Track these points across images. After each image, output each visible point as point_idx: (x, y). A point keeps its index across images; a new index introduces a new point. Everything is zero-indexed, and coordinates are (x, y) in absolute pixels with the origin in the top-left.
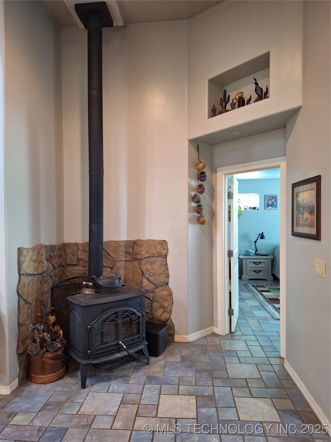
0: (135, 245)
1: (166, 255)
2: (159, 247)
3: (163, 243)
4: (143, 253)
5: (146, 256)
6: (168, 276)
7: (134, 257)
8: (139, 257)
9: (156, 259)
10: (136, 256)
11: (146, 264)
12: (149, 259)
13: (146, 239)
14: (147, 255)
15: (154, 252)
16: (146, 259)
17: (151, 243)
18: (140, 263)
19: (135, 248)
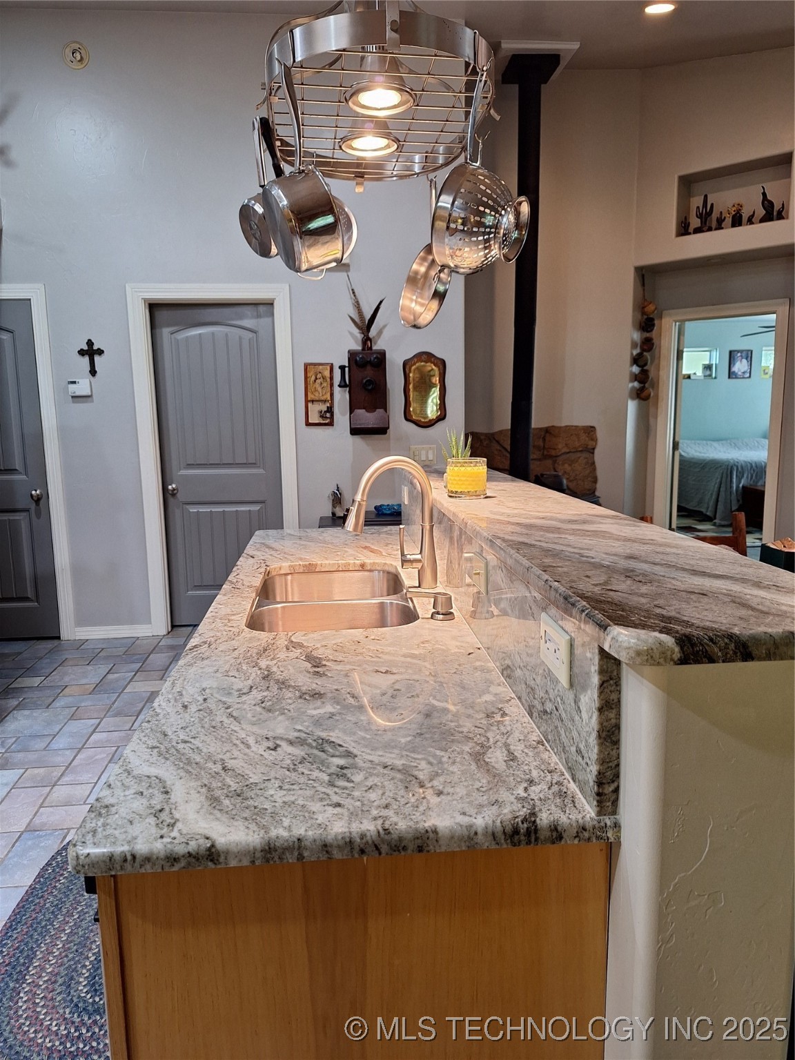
0: (548, 435)
1: (594, 449)
2: (583, 437)
3: (590, 431)
4: (560, 446)
5: (563, 451)
6: (595, 481)
7: (545, 453)
8: (553, 453)
9: (579, 454)
10: (548, 452)
11: (563, 464)
12: (568, 455)
13: (563, 425)
14: (565, 450)
15: (577, 444)
16: (564, 457)
17: (572, 431)
18: (555, 462)
19: (547, 439)
